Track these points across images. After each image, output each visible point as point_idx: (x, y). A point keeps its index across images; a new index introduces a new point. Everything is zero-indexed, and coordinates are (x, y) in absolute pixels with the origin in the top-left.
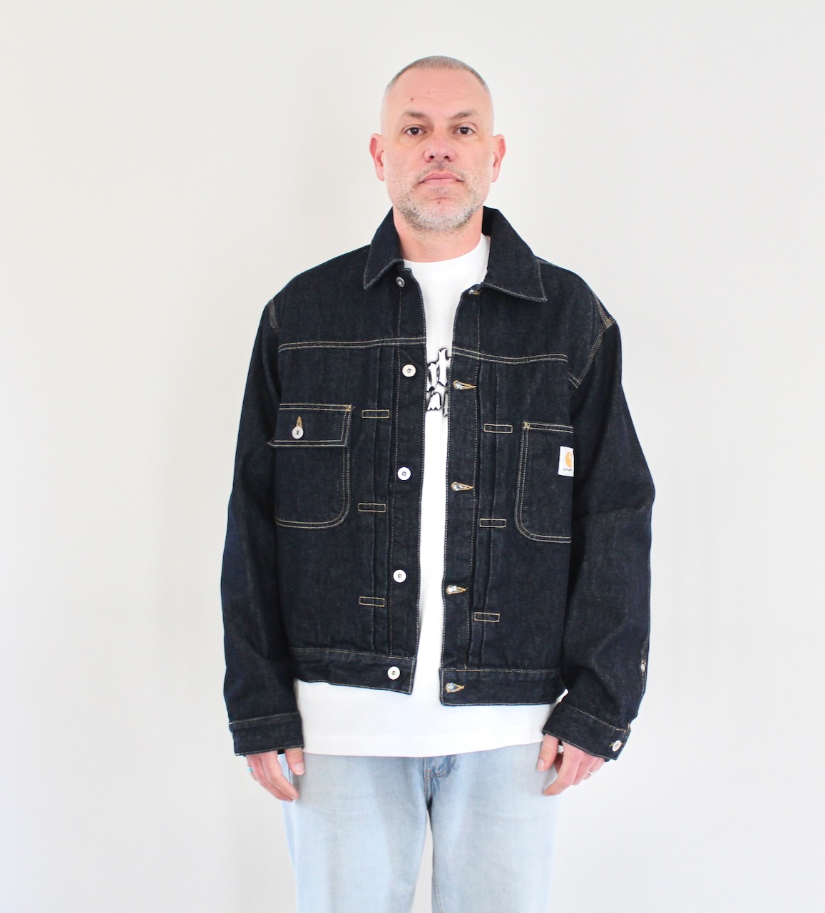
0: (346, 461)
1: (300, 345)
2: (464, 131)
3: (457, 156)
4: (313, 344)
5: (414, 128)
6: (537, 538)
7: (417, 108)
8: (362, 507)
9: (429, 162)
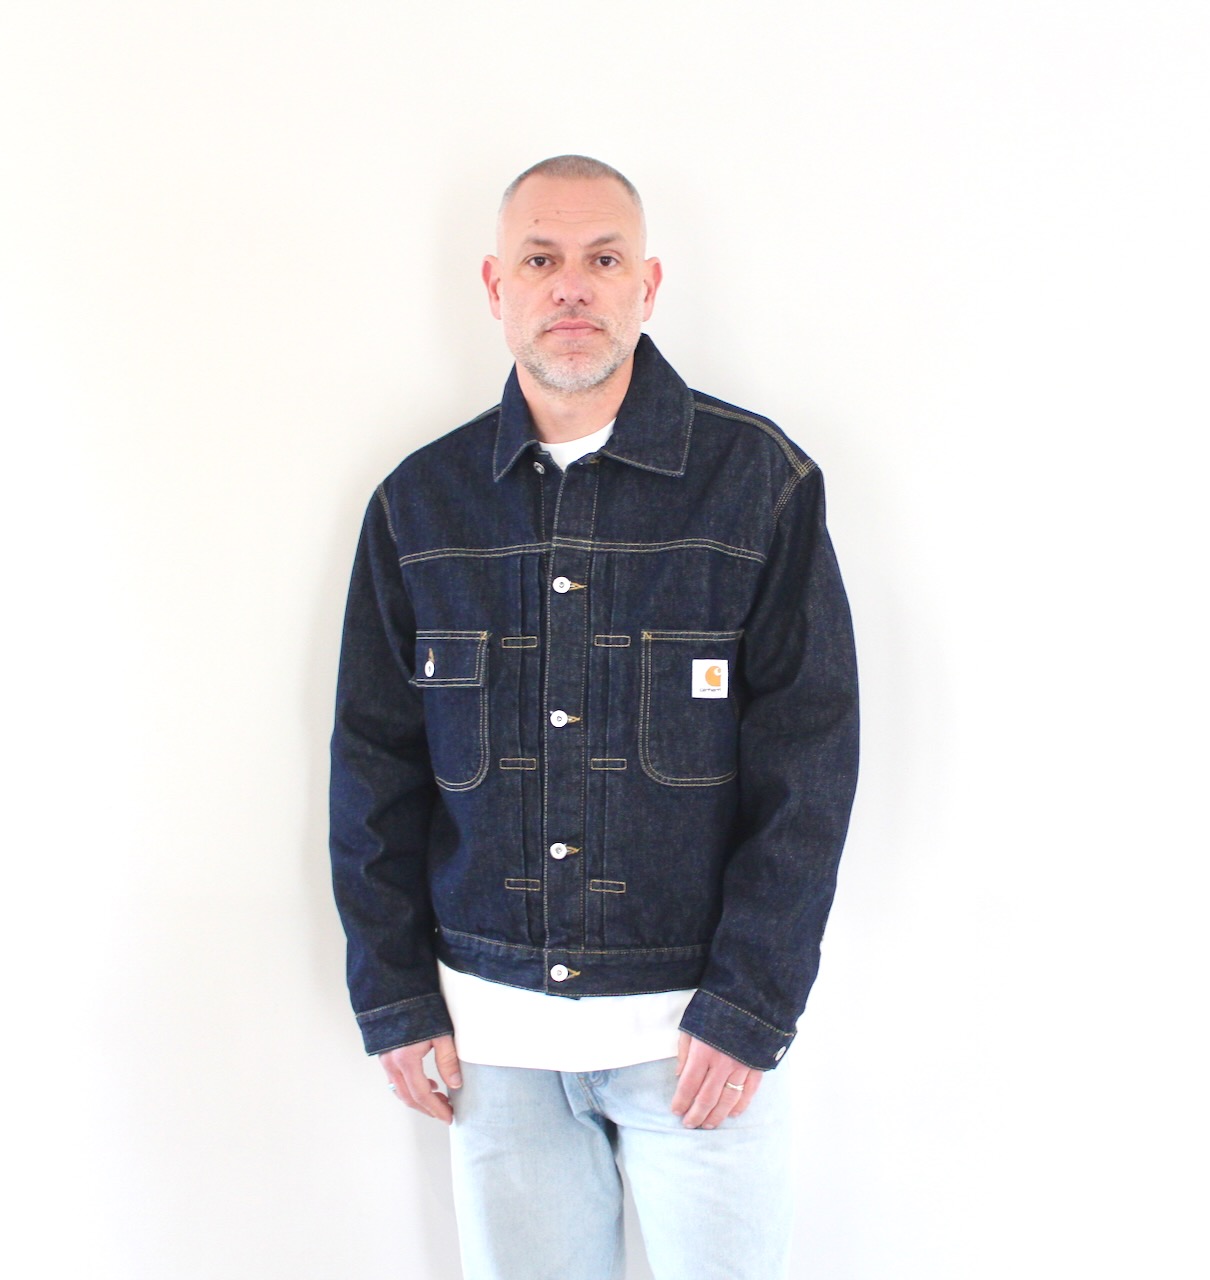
0: (484, 703)
1: (424, 556)
2: (606, 261)
3: (594, 296)
4: (438, 553)
5: (540, 258)
6: (672, 782)
7: (543, 235)
8: (505, 764)
9: (559, 305)
